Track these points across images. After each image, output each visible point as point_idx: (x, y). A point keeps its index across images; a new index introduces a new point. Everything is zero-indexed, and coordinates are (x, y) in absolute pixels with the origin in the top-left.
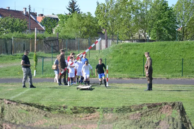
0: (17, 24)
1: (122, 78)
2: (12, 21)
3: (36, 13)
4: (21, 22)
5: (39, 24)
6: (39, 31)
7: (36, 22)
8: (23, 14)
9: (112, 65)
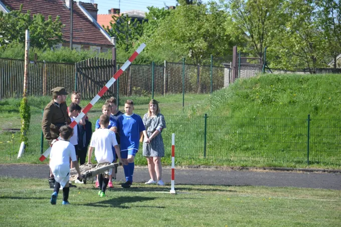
0: (36, 28)
1: (247, 169)
2: (24, 20)
3: (97, 5)
4: (47, 24)
5: (101, 31)
6: (101, 48)
7: (94, 26)
8: (65, 7)
9: (227, 133)
